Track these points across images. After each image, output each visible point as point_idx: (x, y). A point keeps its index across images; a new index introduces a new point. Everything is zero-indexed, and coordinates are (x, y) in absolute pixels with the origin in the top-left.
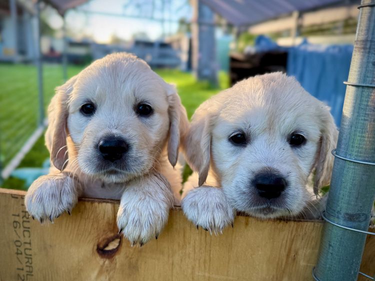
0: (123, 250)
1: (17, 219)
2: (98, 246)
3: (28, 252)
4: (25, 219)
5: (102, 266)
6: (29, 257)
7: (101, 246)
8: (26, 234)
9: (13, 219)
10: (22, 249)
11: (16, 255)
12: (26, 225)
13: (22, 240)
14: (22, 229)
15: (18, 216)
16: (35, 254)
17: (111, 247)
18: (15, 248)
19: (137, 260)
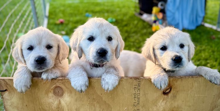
0: (172, 91)
1: (136, 86)
2: (163, 92)
3: (138, 97)
4: (139, 86)
5: (164, 98)
6: (139, 98)
7: (164, 91)
8: (139, 91)
9: (134, 86)
10: (136, 96)
11: (134, 98)
12: (139, 88)
13: (137, 93)
14: (137, 89)
15: (136, 85)
16: (141, 97)
17: (167, 91)
18: (134, 96)
19: (176, 94)
